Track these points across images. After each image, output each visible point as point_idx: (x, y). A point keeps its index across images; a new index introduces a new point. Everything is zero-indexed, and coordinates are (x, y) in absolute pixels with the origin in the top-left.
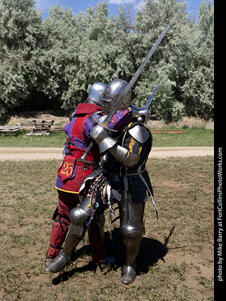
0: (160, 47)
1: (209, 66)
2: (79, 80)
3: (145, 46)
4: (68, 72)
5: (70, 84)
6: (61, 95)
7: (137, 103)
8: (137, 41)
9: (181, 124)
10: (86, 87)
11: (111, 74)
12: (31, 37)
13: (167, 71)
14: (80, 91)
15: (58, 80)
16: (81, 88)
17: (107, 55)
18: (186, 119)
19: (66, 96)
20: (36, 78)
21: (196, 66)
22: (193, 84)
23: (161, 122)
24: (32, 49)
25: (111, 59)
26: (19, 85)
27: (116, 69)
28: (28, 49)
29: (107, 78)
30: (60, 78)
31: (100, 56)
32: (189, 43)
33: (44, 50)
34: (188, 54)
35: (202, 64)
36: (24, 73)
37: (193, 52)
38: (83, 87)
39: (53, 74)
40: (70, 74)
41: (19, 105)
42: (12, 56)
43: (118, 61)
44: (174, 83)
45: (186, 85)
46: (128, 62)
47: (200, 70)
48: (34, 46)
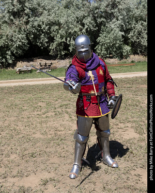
0: (112, 11)
1: (145, 21)
2: (61, 35)
3: (102, 10)
4: (53, 31)
5: (55, 38)
6: (49, 46)
7: (99, 48)
8: (97, 8)
9: (129, 60)
10: (66, 40)
11: (81, 30)
12: (28, 10)
13: (118, 26)
14: (62, 42)
15: (46, 36)
16: (63, 41)
17: (77, 18)
18: (132, 56)
19: (53, 46)
20: (33, 36)
21: (137, 22)
22: (136, 33)
23: (117, 59)
24: (29, 17)
25: (80, 20)
26: (23, 41)
27: (84, 26)
28: (27, 17)
29: (79, 33)
30: (48, 35)
31: (73, 19)
32: (131, 6)
33: (37, 17)
34: (131, 13)
35: (140, 20)
36: (25, 33)
37: (134, 12)
38: (64, 40)
39: (43, 32)
40: (55, 32)
41: (23, 54)
42: (17, 23)
43: (85, 21)
44: (123, 33)
45: (131, 34)
46: (92, 22)
47: (140, 23)
48: (31, 15)
